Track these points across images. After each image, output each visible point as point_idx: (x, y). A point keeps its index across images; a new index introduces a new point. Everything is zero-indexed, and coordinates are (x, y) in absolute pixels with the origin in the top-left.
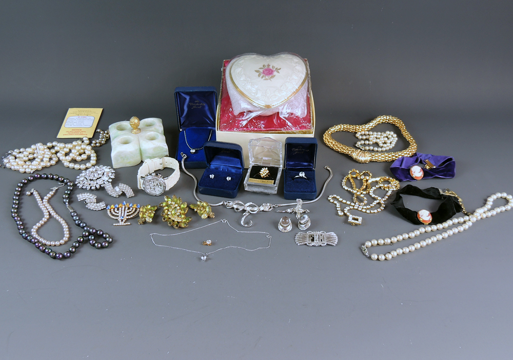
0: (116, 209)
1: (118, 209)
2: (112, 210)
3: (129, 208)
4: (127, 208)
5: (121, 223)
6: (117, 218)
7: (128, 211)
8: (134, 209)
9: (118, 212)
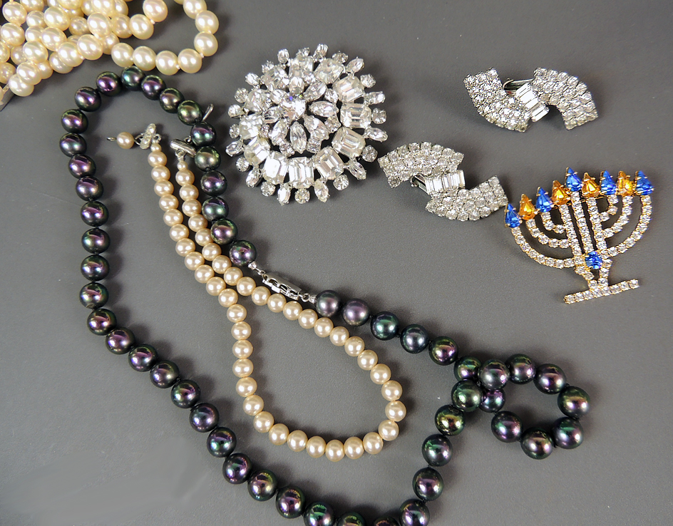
0: (546, 217)
1: (556, 217)
2: (531, 225)
3: (602, 205)
4: (592, 204)
5: (599, 289)
6: (569, 263)
7: (605, 216)
8: (627, 201)
9: (559, 229)
